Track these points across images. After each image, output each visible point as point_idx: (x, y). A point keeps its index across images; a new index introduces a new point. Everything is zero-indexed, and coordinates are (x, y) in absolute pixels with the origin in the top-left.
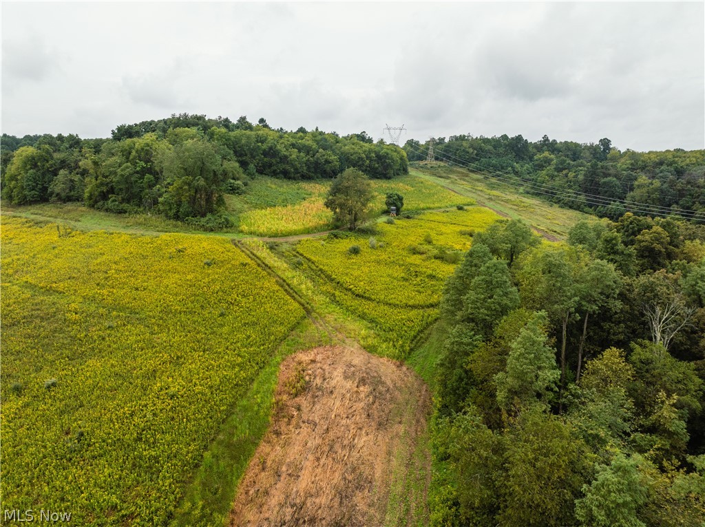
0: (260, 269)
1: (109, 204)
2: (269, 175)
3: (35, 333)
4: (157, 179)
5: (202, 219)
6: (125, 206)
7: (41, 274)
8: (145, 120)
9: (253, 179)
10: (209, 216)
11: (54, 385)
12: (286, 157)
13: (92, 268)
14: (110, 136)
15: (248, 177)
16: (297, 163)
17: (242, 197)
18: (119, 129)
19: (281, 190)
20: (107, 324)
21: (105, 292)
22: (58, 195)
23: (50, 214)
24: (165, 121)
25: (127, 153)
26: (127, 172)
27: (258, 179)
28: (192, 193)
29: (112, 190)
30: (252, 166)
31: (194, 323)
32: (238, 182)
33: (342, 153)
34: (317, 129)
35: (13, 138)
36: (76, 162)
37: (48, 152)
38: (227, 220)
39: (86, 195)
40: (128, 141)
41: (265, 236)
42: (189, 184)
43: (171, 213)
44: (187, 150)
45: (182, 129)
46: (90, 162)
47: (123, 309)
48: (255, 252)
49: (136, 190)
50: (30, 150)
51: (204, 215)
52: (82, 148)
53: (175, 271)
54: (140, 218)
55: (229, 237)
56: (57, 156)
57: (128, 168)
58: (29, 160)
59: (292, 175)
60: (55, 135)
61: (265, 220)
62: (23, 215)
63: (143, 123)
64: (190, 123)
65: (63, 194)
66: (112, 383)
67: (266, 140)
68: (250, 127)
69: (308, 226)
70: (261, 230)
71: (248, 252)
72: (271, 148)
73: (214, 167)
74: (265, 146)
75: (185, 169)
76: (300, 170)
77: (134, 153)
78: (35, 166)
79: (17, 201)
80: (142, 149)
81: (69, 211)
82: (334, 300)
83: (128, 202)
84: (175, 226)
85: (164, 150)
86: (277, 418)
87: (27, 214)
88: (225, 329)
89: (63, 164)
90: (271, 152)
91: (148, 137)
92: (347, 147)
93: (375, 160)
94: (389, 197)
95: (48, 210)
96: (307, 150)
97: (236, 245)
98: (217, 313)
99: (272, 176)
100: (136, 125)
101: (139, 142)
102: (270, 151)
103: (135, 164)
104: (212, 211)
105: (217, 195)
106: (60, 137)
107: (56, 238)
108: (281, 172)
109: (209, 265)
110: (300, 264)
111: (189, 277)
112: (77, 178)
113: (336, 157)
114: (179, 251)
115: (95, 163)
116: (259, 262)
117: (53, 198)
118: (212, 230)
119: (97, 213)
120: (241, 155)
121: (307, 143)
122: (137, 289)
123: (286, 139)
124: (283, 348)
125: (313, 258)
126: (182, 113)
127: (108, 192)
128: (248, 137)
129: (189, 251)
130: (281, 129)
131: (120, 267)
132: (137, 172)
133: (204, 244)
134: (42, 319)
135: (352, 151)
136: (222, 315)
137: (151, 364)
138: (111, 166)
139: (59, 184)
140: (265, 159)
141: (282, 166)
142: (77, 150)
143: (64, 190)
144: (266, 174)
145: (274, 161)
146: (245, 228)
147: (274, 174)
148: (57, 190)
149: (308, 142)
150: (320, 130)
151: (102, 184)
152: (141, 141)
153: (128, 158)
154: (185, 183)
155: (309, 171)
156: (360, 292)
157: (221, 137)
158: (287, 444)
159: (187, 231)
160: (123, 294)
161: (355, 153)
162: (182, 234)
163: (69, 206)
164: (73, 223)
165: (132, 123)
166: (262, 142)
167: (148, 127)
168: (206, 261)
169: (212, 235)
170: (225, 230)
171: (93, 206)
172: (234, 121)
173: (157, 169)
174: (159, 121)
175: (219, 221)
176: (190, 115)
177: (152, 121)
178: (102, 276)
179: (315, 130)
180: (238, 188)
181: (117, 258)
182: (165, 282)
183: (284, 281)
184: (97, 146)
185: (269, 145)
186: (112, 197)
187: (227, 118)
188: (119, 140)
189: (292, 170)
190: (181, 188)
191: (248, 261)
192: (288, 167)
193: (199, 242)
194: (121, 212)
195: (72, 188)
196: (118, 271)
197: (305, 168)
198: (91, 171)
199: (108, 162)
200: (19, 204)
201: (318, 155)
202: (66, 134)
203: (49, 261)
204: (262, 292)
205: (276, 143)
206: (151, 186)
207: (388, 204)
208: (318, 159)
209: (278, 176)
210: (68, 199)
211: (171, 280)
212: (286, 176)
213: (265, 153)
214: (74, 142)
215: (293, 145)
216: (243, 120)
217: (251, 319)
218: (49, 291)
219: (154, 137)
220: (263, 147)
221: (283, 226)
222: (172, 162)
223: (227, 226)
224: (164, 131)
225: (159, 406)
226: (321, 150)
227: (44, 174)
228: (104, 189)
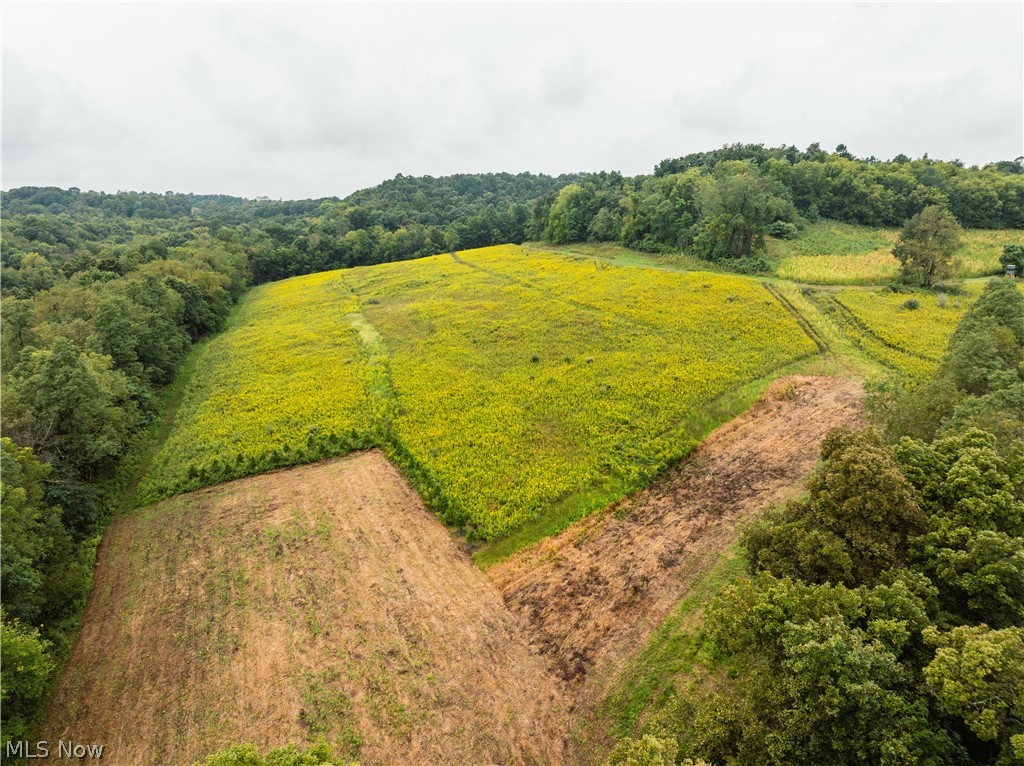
0: (783, 309)
1: (644, 243)
2: (836, 219)
3: (579, 332)
4: (695, 218)
5: (736, 260)
6: (659, 245)
7: (582, 295)
8: (692, 153)
9: (813, 222)
10: (744, 257)
11: (591, 361)
12: (865, 195)
13: (624, 294)
14: (652, 172)
15: (807, 221)
16: (879, 203)
17: (791, 242)
18: (662, 164)
19: (848, 237)
20: (632, 332)
21: (633, 311)
22: (596, 233)
23: (587, 252)
24: (715, 153)
25: (667, 190)
26: (665, 210)
27: (820, 223)
28: (730, 230)
29: (648, 229)
30: (814, 207)
31: (706, 341)
32: (790, 225)
33: (956, 191)
34: (925, 157)
35: (549, 177)
36: (616, 200)
37: (591, 190)
38: (762, 263)
39: (623, 234)
40: (671, 177)
41: (804, 282)
42: (727, 222)
43: (704, 254)
44: (731, 186)
45: (732, 162)
46: (630, 199)
47: (647, 324)
48: (785, 295)
49: (672, 229)
50: (574, 188)
51: (738, 257)
52: (623, 185)
53: (697, 302)
54: (673, 258)
55: (761, 280)
56: (599, 194)
57: (666, 206)
58: (572, 198)
59: (871, 220)
60: (598, 173)
61: (810, 267)
62: (563, 253)
63: (690, 156)
64: (743, 155)
65: (601, 234)
66: (633, 366)
67: (839, 173)
68: (822, 157)
69: (862, 277)
70: (799, 276)
71: (777, 294)
72: (844, 184)
73: (756, 204)
74: (836, 182)
75: (725, 207)
76: (883, 214)
77: (675, 190)
78: (577, 204)
79: (557, 241)
80: (684, 185)
81: (605, 250)
82: (857, 344)
83: (663, 242)
84: (706, 267)
85: (707, 186)
86: (757, 408)
87: (566, 252)
88: (731, 349)
89: (603, 202)
90: (846, 189)
91: (692, 172)
92: (967, 182)
93: (1015, 201)
94: (1008, 251)
95: (585, 248)
96: (899, 186)
97: (766, 287)
98: (729, 336)
99: (841, 221)
100: (682, 159)
101: (681, 178)
102: (842, 187)
103: (674, 201)
104: (748, 253)
105: (756, 236)
106: (603, 175)
107: (594, 270)
108: (856, 216)
109: (731, 300)
110: (833, 310)
111: (709, 307)
112: (615, 217)
113: (943, 196)
114: (705, 286)
115: (635, 201)
116: (785, 303)
117: (591, 237)
118: (744, 273)
119: (631, 252)
120: (802, 193)
121: (900, 176)
122: (660, 312)
123: (869, 171)
124: (784, 370)
125: (851, 307)
126: (736, 143)
127: (644, 231)
128: (815, 170)
129: (714, 287)
130: (873, 158)
131: (649, 295)
132: (676, 210)
133: (732, 283)
134: (583, 325)
135: (974, 187)
136: (733, 339)
137: (664, 360)
138: (650, 203)
139: (597, 225)
140: (835, 199)
141: (856, 208)
142: (619, 187)
143: (601, 229)
144: (832, 218)
145: (846, 201)
146: (781, 272)
147: (845, 218)
148: (596, 229)
149: (904, 174)
150: (929, 158)
151: (639, 223)
152: (683, 176)
153: (668, 195)
154: (723, 221)
155: (899, 216)
156: (893, 342)
157: (779, 170)
158: (761, 423)
159: (718, 271)
160: (648, 314)
161: (978, 190)
162: (712, 273)
163: (605, 245)
164: (608, 260)
165: (677, 157)
166: (834, 176)
167: (695, 160)
168: (730, 296)
169: (743, 277)
170: (759, 273)
171: (628, 246)
172: (803, 149)
173: (697, 206)
174: (708, 154)
175: (754, 263)
176: (745, 144)
177: (701, 153)
178: (632, 300)
179: (922, 158)
180: (788, 232)
181: (646, 288)
182: (687, 309)
183: (808, 322)
184: (638, 183)
185: (843, 180)
186: (648, 236)
187: (794, 147)
188: (662, 176)
189: (871, 213)
190: (718, 226)
191: (774, 301)
192: (865, 209)
193: (726, 281)
194: (655, 251)
195: (610, 227)
196: (646, 298)
197: (892, 211)
198: (630, 209)
199: (648, 199)
200: (559, 244)
201: (915, 193)
202: (608, 172)
203: (588, 287)
204: (778, 328)
205: (852, 177)
206: (688, 225)
207: (1003, 260)
208: (914, 198)
209: (850, 221)
210: (605, 239)
211: (693, 309)
212: (862, 220)
213: (836, 191)
214: (616, 179)
215: (879, 180)
216: (815, 147)
217: (759, 345)
218: (588, 307)
219: (698, 172)
220: (833, 183)
221: (830, 274)
222: (712, 198)
223: (763, 269)
224: (712, 164)
225: (665, 382)
226: (921, 186)
227: (584, 213)
228: (641, 228)
